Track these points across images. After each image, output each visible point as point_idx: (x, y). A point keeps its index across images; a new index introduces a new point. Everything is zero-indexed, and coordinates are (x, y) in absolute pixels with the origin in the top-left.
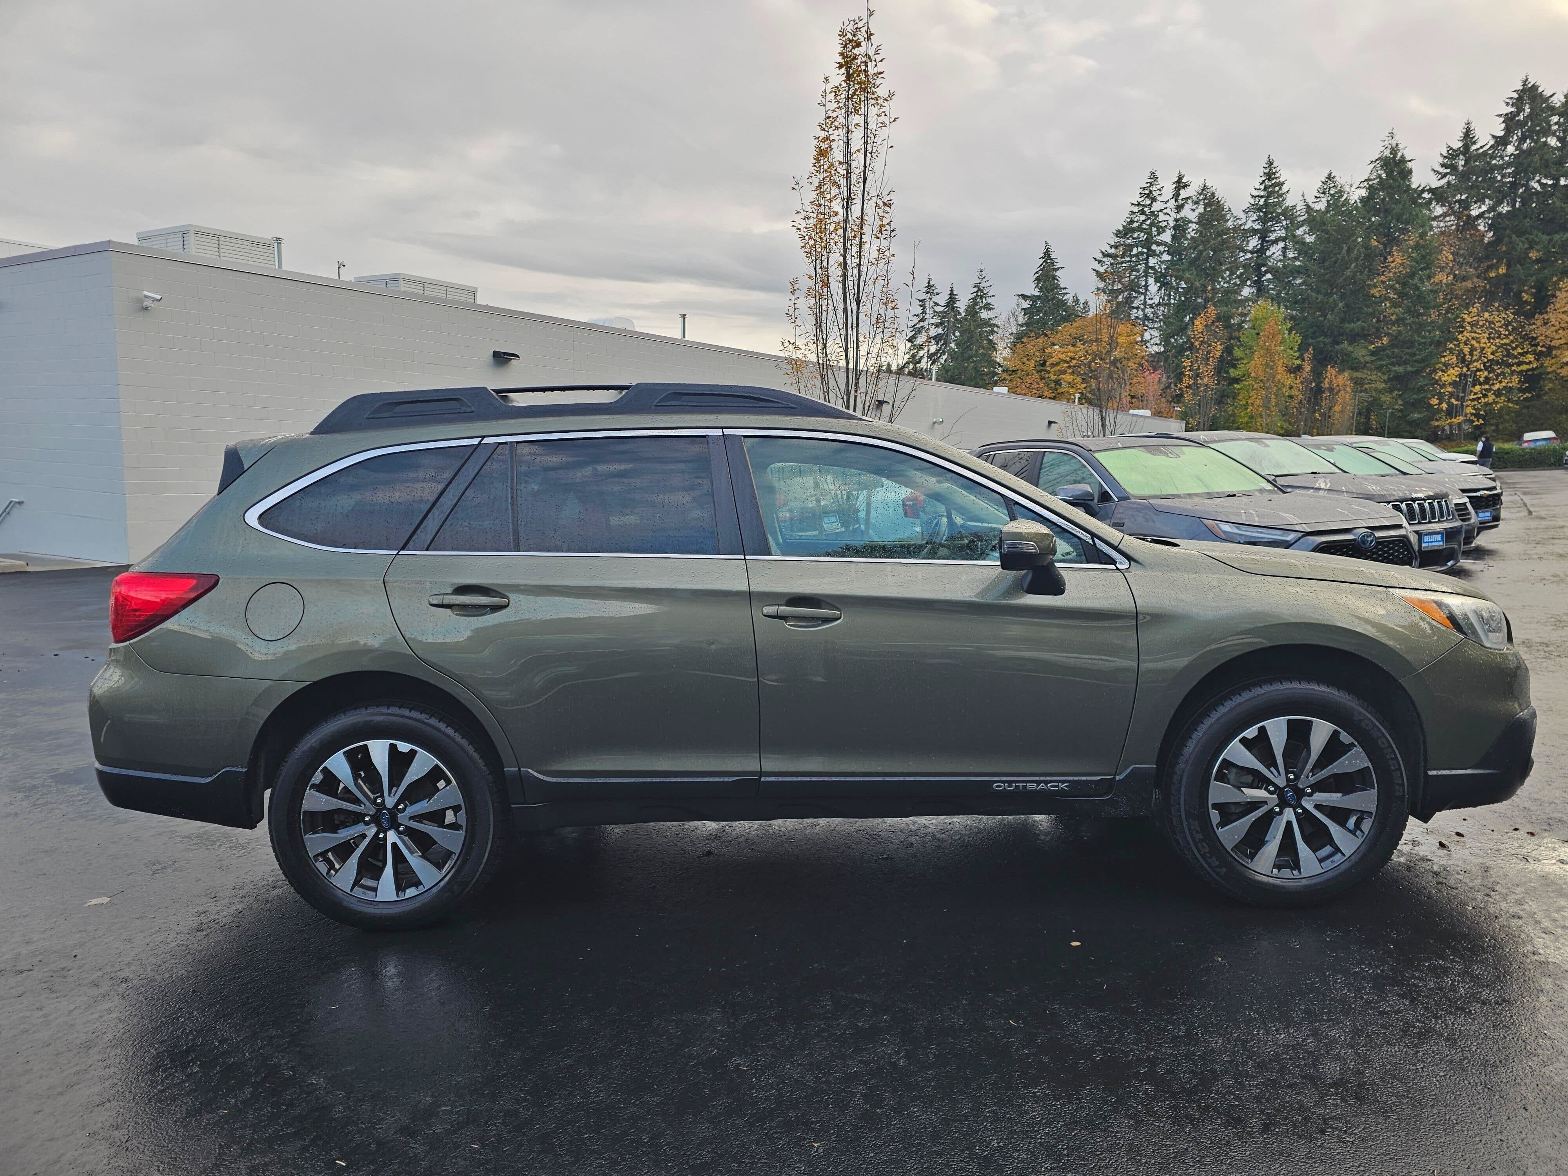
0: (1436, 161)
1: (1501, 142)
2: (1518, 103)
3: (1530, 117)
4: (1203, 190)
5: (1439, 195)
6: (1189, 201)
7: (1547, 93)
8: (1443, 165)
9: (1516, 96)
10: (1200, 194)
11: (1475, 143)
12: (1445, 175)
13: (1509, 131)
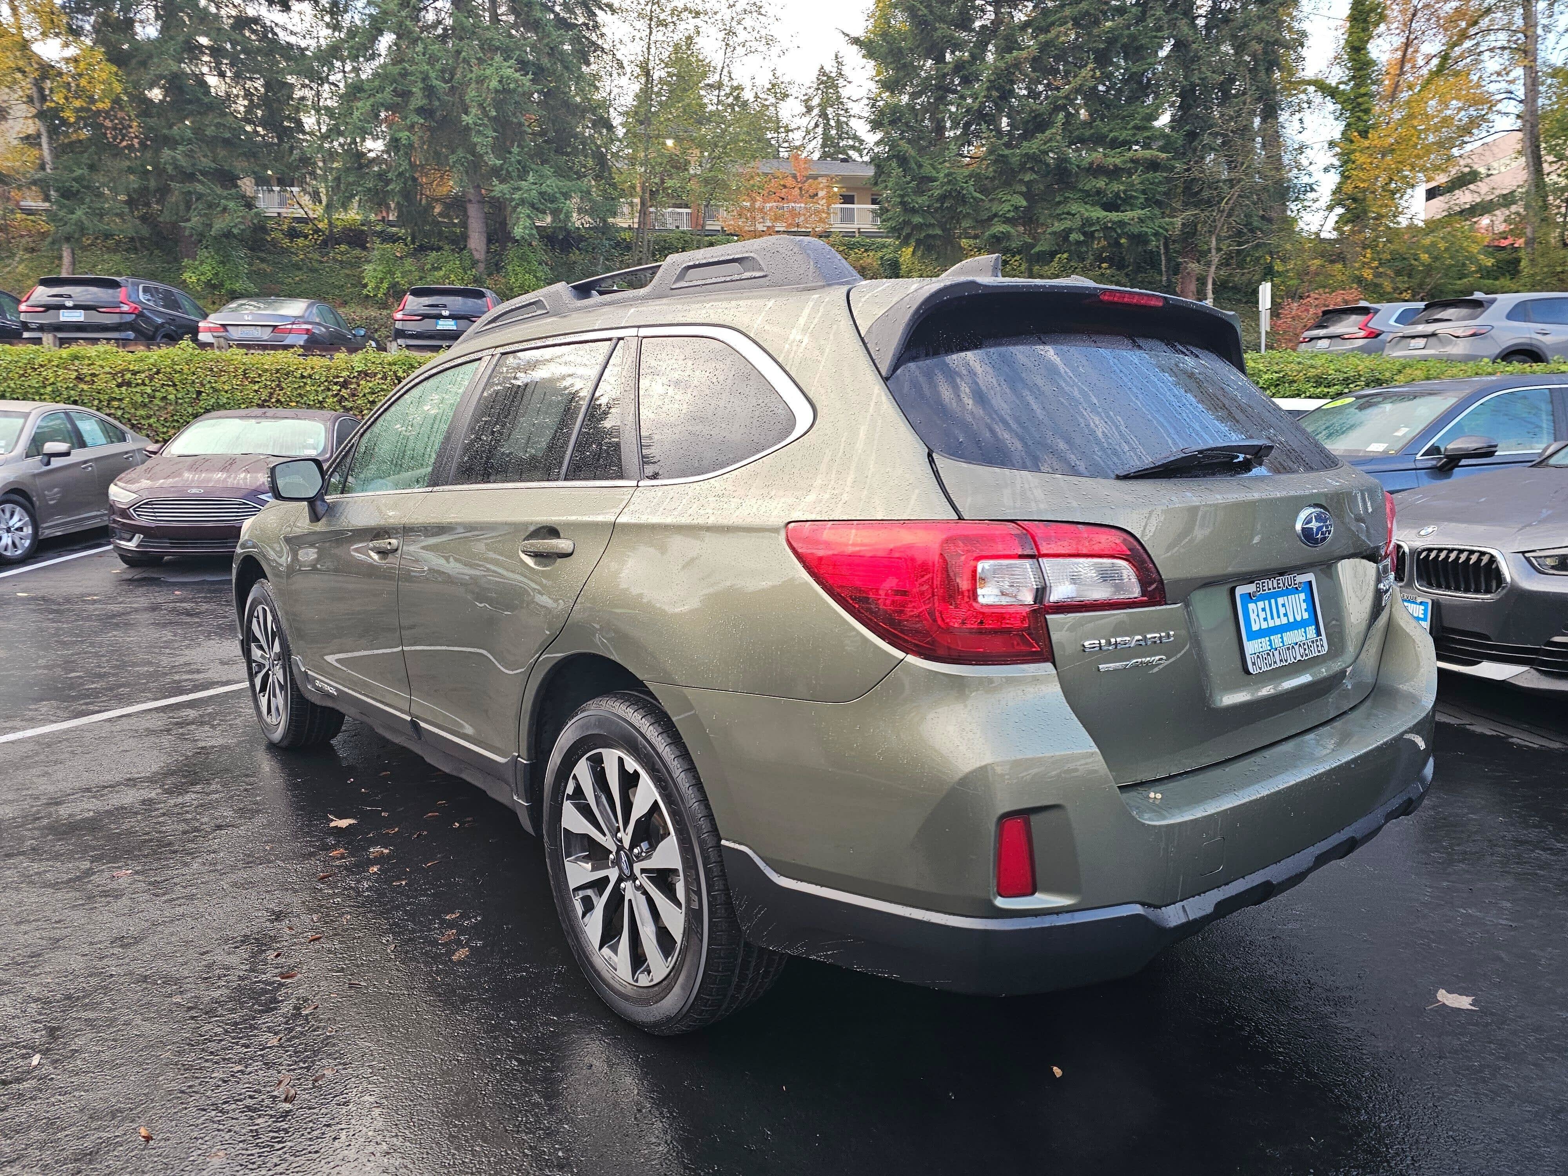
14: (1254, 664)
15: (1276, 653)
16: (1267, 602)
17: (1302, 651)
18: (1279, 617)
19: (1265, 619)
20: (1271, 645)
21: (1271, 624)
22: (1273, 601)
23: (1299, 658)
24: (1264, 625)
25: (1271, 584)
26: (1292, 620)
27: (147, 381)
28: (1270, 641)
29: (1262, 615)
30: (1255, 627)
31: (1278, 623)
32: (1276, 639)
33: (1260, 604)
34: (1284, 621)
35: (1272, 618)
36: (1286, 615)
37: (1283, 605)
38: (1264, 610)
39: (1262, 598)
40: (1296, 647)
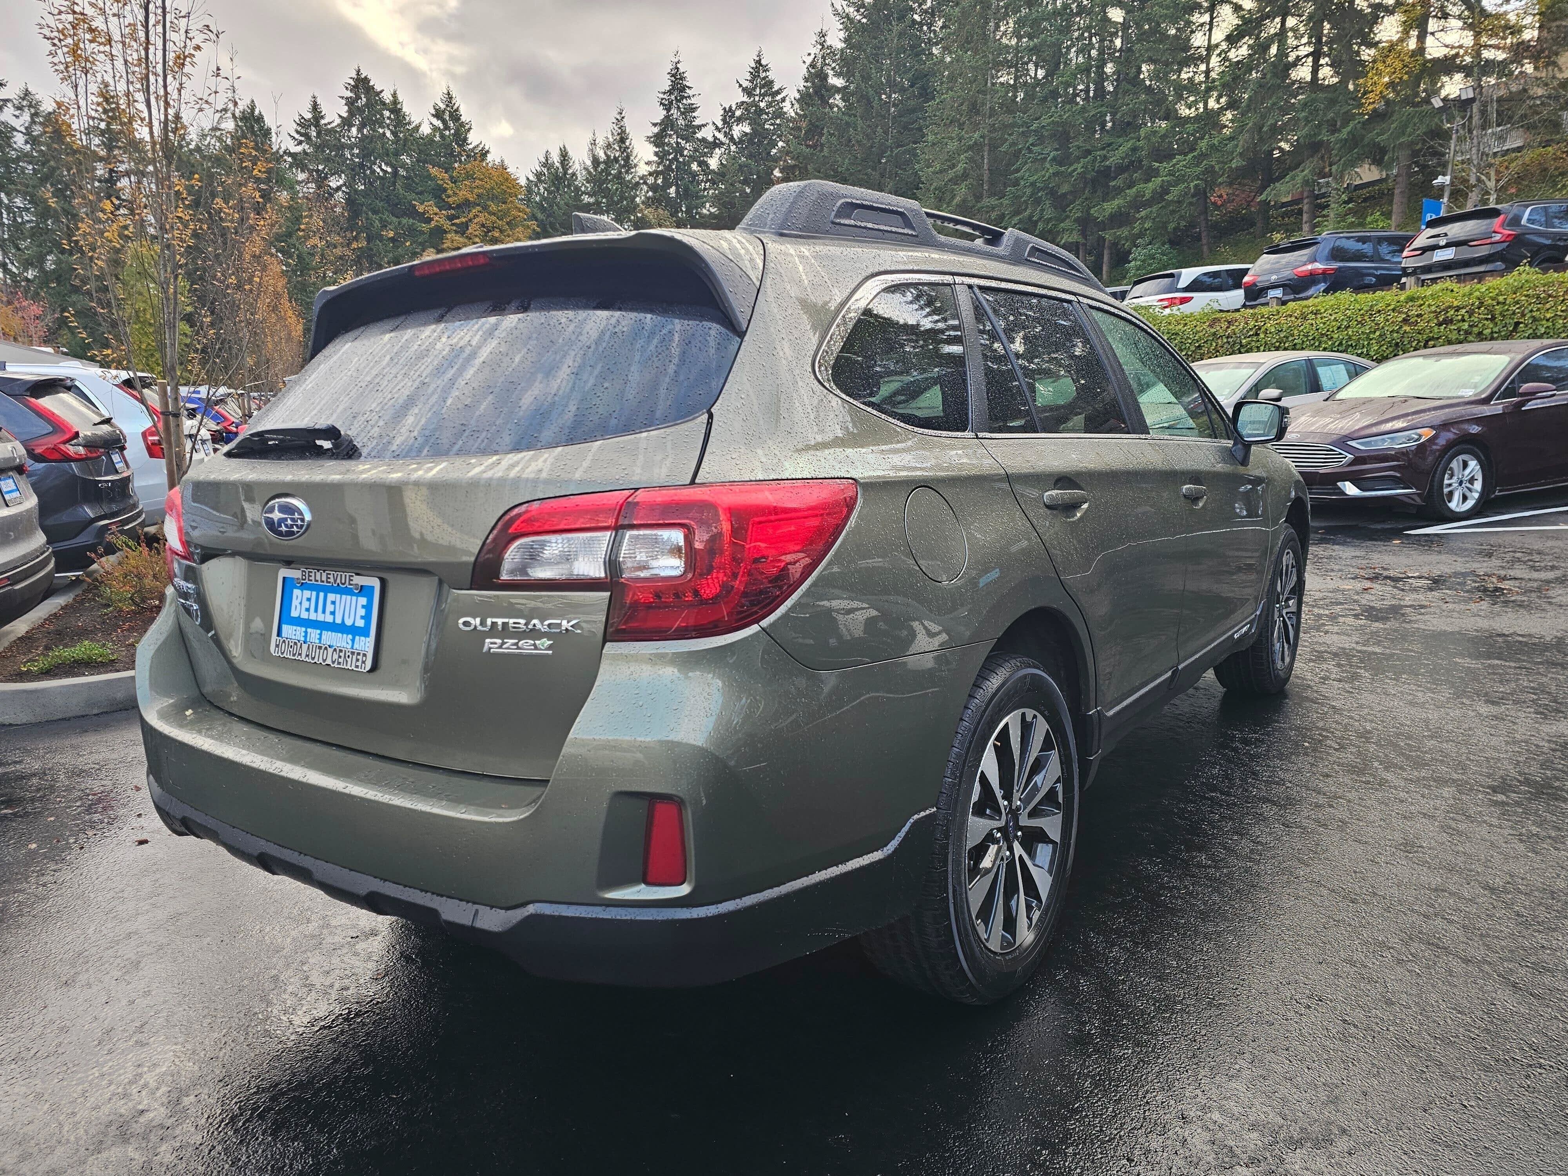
0: (292, 128)
1: (346, 123)
2: (355, 88)
3: (367, 105)
4: (26, 95)
5: (299, 161)
6: (9, 105)
7: (378, 88)
8: (297, 132)
9: (353, 83)
10: (23, 99)
11: (322, 117)
12: (300, 143)
13: (351, 113)
14: (277, 646)
15: (305, 647)
16: (314, 593)
17: (336, 656)
18: (324, 612)
19: (308, 610)
20: (306, 636)
21: (313, 616)
22: (322, 595)
23: (329, 662)
24: (305, 615)
25: (319, 577)
26: (338, 621)
27: (1466, 317)
28: (306, 632)
29: (306, 604)
30: (294, 614)
31: (321, 617)
32: (313, 634)
33: (307, 594)
34: (329, 619)
35: (316, 611)
36: (333, 613)
37: (333, 603)
38: (309, 600)
39: (311, 588)
40: (330, 650)
